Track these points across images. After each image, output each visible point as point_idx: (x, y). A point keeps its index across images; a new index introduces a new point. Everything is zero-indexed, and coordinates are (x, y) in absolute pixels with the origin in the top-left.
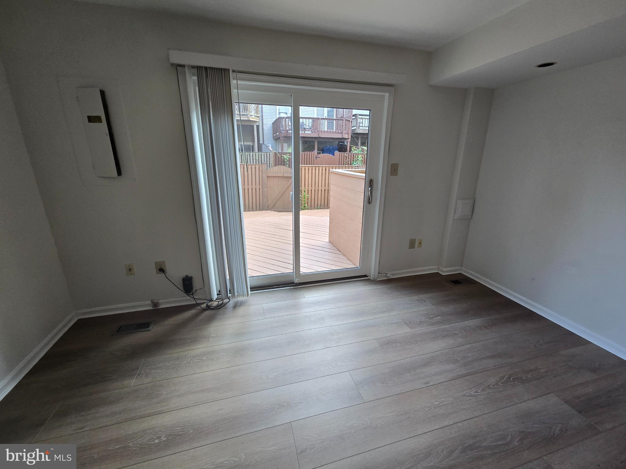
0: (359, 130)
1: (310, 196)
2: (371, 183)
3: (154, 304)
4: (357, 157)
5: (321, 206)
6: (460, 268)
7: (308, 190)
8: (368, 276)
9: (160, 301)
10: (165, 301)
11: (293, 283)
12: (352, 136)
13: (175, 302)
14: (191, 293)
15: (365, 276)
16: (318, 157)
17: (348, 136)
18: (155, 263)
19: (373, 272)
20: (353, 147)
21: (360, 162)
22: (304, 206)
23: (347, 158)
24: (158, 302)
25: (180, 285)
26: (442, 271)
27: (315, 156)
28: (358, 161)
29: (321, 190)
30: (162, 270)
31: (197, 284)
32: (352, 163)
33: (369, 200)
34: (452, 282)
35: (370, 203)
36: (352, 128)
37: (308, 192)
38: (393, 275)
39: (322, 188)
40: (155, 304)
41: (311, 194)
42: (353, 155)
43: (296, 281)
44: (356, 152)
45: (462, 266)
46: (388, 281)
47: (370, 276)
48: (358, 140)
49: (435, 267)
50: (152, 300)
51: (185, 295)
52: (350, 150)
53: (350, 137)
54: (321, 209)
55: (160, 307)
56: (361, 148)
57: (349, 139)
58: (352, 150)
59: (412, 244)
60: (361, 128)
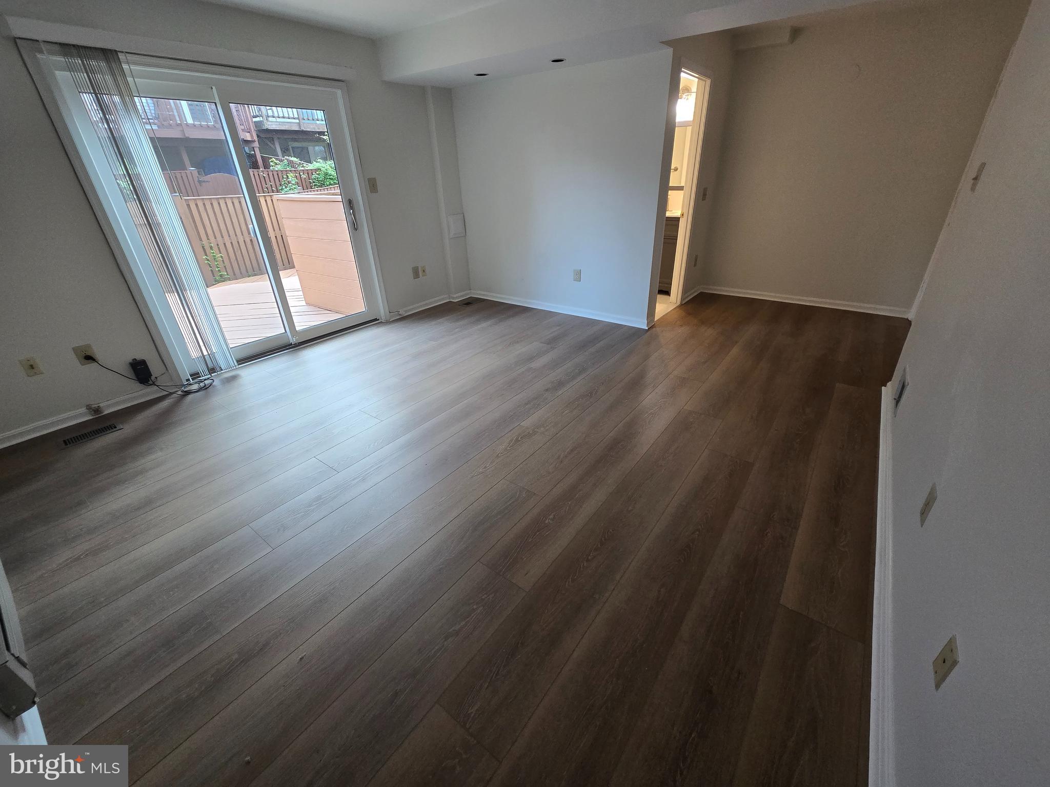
0: (269, 123)
1: (224, 254)
2: (350, 204)
3: (95, 411)
4: (285, 176)
5: (254, 271)
6: (469, 292)
7: (218, 245)
8: (379, 320)
9: (101, 405)
10: (109, 402)
11: (291, 344)
12: (258, 136)
13: (124, 401)
14: (150, 382)
15: (376, 320)
16: (204, 182)
17: (252, 136)
18: (74, 349)
19: (382, 311)
20: (271, 158)
21: (294, 186)
22: (221, 276)
23: (267, 179)
24: (98, 406)
25: (129, 373)
26: (453, 298)
27: (196, 180)
28: (290, 185)
29: (244, 241)
30: (89, 358)
31: (155, 368)
32: (280, 188)
33: (354, 227)
34: (465, 304)
35: (356, 229)
36: (255, 120)
37: (219, 248)
38: (406, 311)
39: (244, 238)
40: (97, 410)
41: (227, 251)
42: (278, 174)
43: (293, 340)
44: (279, 168)
45: (470, 290)
46: (403, 319)
47: (381, 319)
48: (274, 144)
49: (446, 296)
50: (88, 406)
51: (142, 386)
52: (266, 166)
53: (255, 138)
54: (255, 275)
55: (106, 412)
56: (288, 160)
57: (254, 141)
58: (271, 163)
59: (416, 273)
60: (270, 119)
